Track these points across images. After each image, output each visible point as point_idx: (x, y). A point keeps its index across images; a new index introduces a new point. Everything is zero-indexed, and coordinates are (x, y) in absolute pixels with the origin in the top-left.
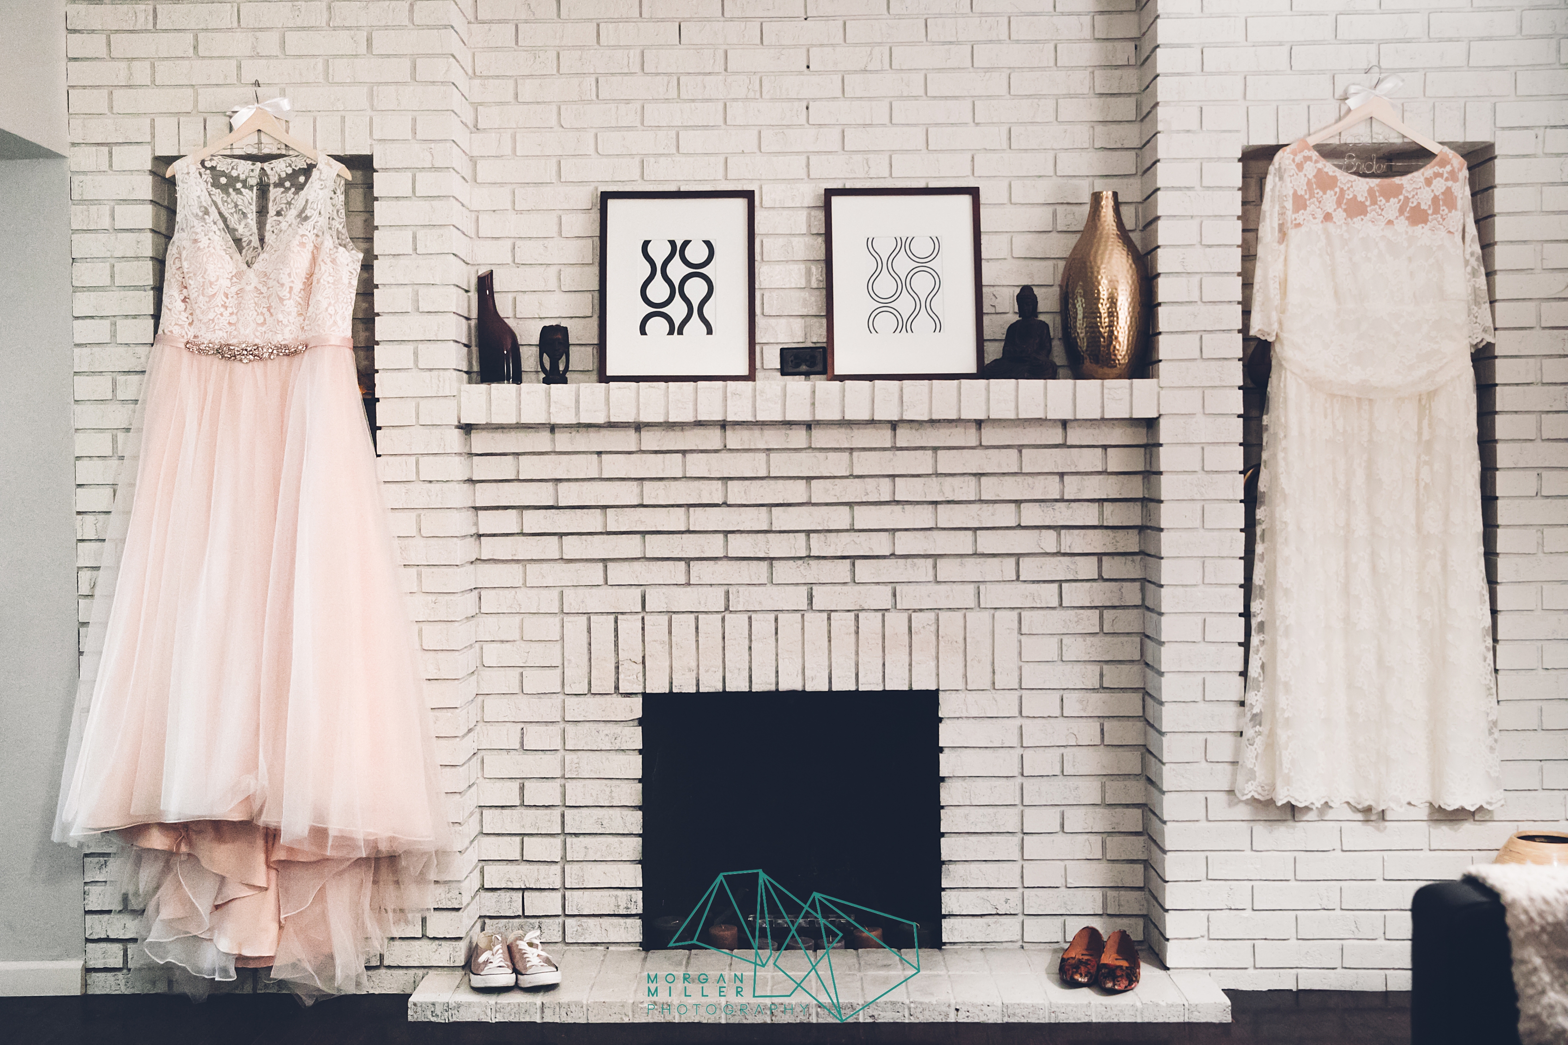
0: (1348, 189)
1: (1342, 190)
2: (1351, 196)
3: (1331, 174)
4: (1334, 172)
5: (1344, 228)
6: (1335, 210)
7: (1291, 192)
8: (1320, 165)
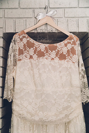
0: (38, 47)
1: (36, 47)
2: (39, 50)
3: (32, 42)
4: (33, 41)
5: (37, 61)
6: (33, 55)
7: (18, 49)
8: (28, 39)
